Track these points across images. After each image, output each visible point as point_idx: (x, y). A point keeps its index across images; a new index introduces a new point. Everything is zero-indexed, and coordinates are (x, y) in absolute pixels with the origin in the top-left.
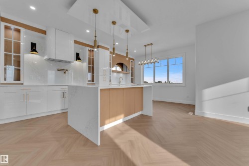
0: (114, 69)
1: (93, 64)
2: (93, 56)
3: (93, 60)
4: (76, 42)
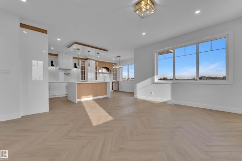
0: (100, 71)
1: (84, 69)
2: (84, 65)
3: (84, 67)
4: (74, 58)
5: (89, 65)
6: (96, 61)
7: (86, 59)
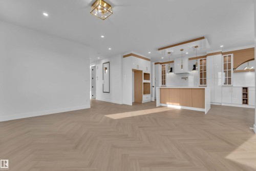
1: (205, 70)
2: (205, 64)
3: (205, 67)
4: (190, 59)
5: (182, 66)
6: (223, 54)
7: (206, 56)
